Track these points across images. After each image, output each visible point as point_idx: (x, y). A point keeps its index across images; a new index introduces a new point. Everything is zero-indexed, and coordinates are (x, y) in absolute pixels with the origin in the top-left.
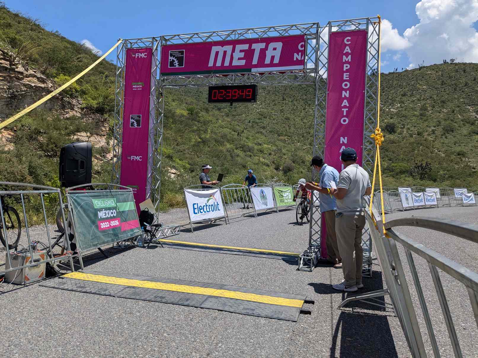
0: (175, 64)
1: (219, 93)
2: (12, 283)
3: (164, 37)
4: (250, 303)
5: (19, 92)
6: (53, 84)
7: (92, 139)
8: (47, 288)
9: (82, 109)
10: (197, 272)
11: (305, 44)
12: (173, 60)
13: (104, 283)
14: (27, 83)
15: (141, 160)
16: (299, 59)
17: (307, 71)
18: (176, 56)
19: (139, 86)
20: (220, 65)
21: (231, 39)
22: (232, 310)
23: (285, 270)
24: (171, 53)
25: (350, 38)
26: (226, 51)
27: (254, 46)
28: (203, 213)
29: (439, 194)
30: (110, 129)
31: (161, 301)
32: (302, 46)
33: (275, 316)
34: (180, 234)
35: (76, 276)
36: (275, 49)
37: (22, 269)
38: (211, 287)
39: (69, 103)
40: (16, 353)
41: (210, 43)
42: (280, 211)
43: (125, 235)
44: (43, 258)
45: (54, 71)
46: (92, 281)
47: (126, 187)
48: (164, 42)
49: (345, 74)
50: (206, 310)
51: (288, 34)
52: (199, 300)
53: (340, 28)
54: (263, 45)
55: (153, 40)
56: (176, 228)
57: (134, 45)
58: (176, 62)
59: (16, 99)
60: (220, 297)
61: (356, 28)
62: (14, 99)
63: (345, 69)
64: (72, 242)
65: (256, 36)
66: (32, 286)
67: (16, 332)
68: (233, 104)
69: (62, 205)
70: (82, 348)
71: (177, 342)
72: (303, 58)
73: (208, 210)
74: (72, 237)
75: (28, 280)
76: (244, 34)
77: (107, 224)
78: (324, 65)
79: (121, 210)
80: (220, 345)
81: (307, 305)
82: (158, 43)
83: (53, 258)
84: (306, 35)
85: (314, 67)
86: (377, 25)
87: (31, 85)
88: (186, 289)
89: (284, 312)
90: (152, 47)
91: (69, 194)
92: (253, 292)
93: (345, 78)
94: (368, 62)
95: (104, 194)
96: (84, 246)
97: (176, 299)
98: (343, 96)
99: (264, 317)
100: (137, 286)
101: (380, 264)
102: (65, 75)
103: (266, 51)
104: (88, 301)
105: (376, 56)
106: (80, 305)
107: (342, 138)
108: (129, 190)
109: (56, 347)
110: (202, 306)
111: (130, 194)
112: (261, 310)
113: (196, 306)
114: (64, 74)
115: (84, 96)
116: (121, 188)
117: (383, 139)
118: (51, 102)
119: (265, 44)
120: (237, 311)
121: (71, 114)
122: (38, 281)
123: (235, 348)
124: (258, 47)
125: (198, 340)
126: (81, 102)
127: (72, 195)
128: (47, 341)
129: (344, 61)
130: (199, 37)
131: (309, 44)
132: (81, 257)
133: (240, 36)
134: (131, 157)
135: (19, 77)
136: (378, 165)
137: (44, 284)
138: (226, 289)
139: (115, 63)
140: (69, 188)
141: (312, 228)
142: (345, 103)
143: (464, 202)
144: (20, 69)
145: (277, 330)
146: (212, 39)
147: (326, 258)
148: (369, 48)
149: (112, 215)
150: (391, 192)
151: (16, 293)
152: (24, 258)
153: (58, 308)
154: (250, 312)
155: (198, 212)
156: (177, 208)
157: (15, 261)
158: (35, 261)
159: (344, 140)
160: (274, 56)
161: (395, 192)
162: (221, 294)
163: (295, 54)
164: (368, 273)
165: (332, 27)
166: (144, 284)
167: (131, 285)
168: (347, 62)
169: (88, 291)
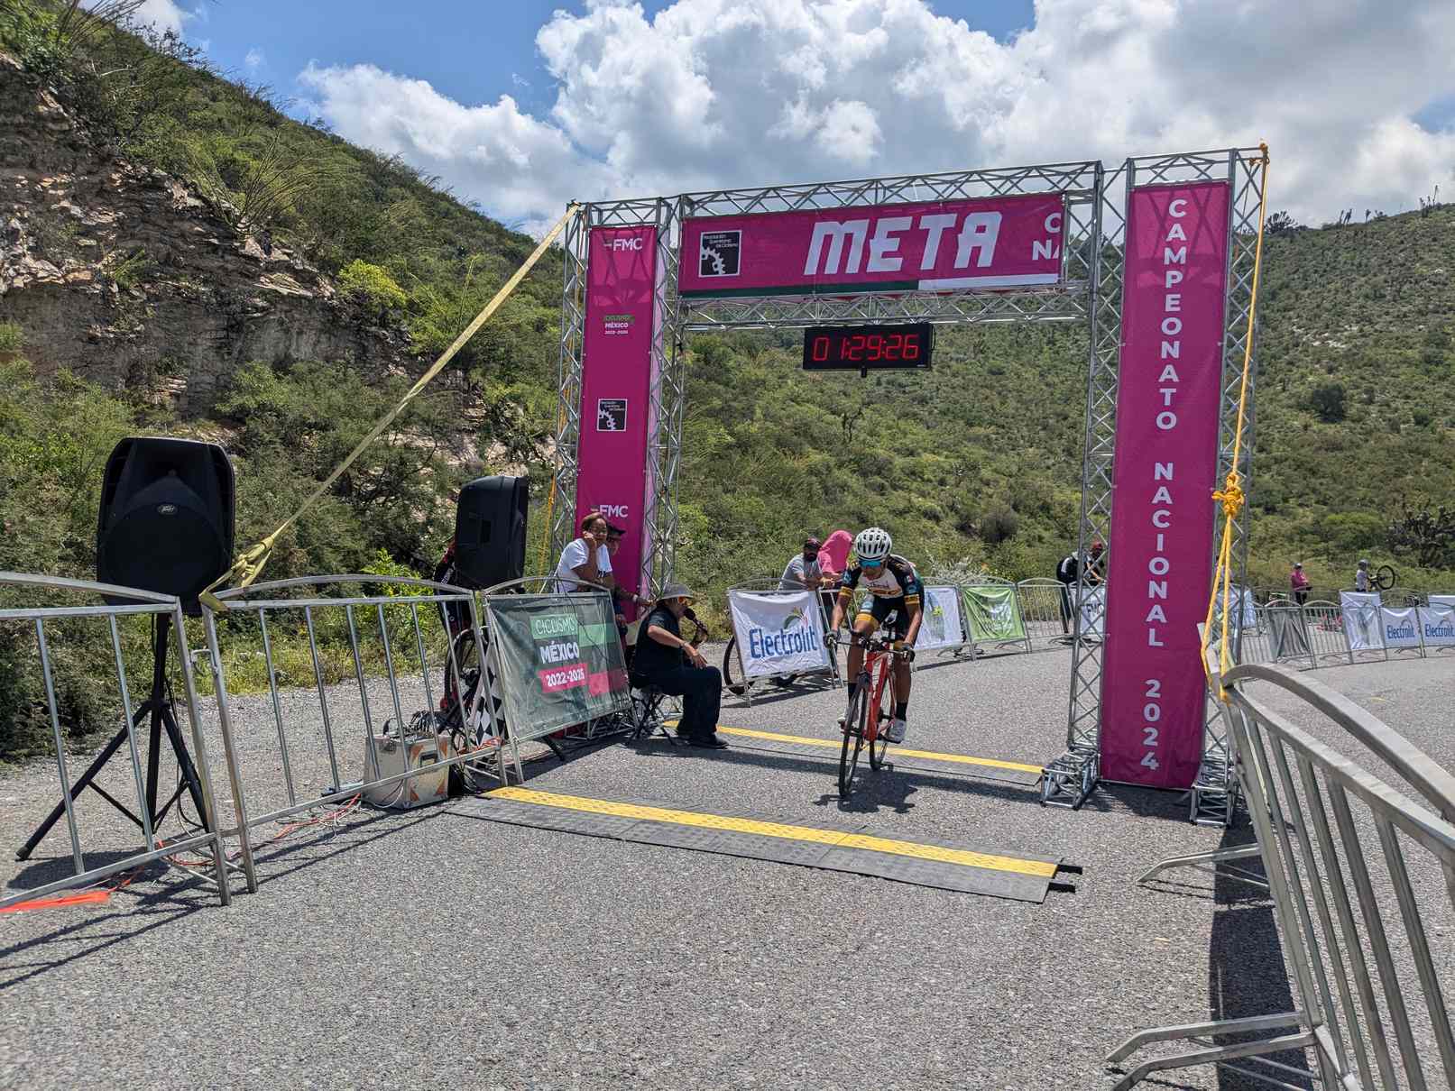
0: (716, 266)
3: (689, 196)
4: (930, 863)
5: (248, 312)
6: (334, 288)
8: (462, 818)
9: (411, 357)
11: (1063, 217)
12: (710, 256)
13: (582, 811)
14: (271, 286)
15: (626, 516)
16: (1047, 255)
17: (1069, 288)
18: (719, 246)
19: (620, 325)
20: (835, 272)
21: (866, 203)
22: (891, 876)
24: (707, 238)
25: (1183, 202)
26: (852, 234)
27: (926, 222)
28: (776, 655)
32: (1054, 223)
35: (518, 796)
36: (981, 229)
38: (835, 831)
41: (811, 213)
43: (599, 706)
44: (445, 752)
45: (337, 251)
46: (557, 807)
48: (687, 210)
49: (1169, 297)
50: (835, 873)
51: (1019, 188)
52: (812, 852)
53: (1159, 175)
54: (949, 220)
55: (659, 203)
57: (608, 217)
58: (719, 261)
59: (242, 331)
60: (860, 849)
61: (1198, 177)
62: (237, 332)
63: (1169, 283)
65: (928, 196)
68: (870, 374)
72: (1056, 255)
73: (788, 648)
75: (416, 798)
76: (900, 189)
77: (561, 678)
79: (589, 643)
81: (1065, 874)
82: (673, 212)
84: (1065, 192)
86: (1258, 167)
87: (280, 293)
88: (777, 830)
90: (658, 222)
91: (489, 604)
92: (934, 844)
93: (1168, 309)
95: (552, 603)
97: (760, 850)
98: (1164, 356)
99: (968, 893)
100: (663, 820)
102: (367, 262)
103: (959, 236)
104: (565, 846)
106: (552, 852)
107: (1159, 468)
112: (957, 878)
113: (809, 865)
114: (362, 258)
115: (418, 321)
119: (955, 216)
120: (904, 879)
124: (935, 225)
126: (408, 337)
129: (1167, 262)
130: (780, 197)
131: (1078, 221)
133: (891, 196)
134: (599, 508)
135: (248, 270)
138: (869, 836)
141: (1075, 700)
142: (1169, 373)
145: (997, 917)
146: (816, 204)
155: (763, 653)
157: (387, 755)
159: (1164, 471)
160: (981, 247)
162: (859, 843)
163: (1037, 245)
165: (1137, 172)
166: (677, 818)
167: (647, 817)
168: (1175, 266)
169: (556, 827)
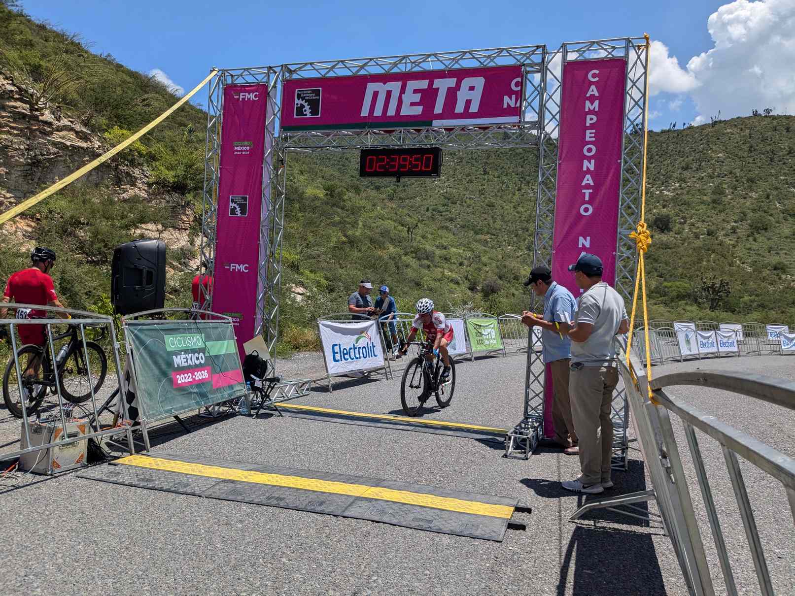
0: (305, 111)
1: (377, 163)
2: (32, 473)
3: (288, 66)
4: (425, 509)
5: (44, 155)
6: (101, 143)
7: (165, 235)
8: (89, 481)
9: (150, 185)
10: (338, 457)
11: (522, 79)
12: (301, 104)
13: (183, 473)
14: (59, 140)
15: (247, 271)
16: (512, 105)
17: (526, 126)
18: (307, 98)
19: (244, 148)
20: (380, 114)
21: (399, 71)
22: (394, 521)
23: (484, 457)
24: (300, 93)
25: (597, 72)
26: (391, 91)
27: (437, 83)
28: (350, 360)
29: (741, 334)
30: (195, 219)
31: (278, 504)
32: (517, 85)
33: (466, 533)
34: (310, 395)
35: (137, 461)
36: (472, 88)
37: (48, 449)
38: (362, 484)
39: (128, 174)
40: (37, 587)
41: (364, 77)
42: (477, 359)
43: (219, 395)
44: (83, 432)
45: (103, 121)
46: (165, 471)
47: (222, 316)
48: (287, 75)
49: (588, 132)
50: (353, 520)
51: (494, 62)
52: (340, 503)
53: (581, 55)
54: (452, 82)
55: (269, 71)
56: (303, 384)
57: (237, 79)
58: (307, 108)
59: (40, 166)
60: (376, 500)
61: (608, 55)
62: (37, 166)
63: (588, 123)
64: (132, 405)
65: (439, 66)
66: (64, 477)
67: (38, 553)
68: (402, 180)
69: (115, 344)
70: (146, 581)
71: (304, 572)
72: (518, 105)
73: (357, 356)
74: (131, 397)
75: (59, 466)
76: (420, 62)
77: (189, 377)
78: (554, 117)
79: (213, 353)
80: (374, 578)
81: (519, 514)
82: (278, 76)
83: (99, 432)
84: (524, 65)
85: (537, 120)
86: (643, 50)
87: (65, 144)
88: (320, 485)
89: (481, 526)
90: (267, 82)
91: (127, 326)
92: (430, 493)
93: (588, 139)
94: (627, 111)
95: (185, 326)
96: (151, 413)
97: (302, 502)
98: (585, 169)
99: (449, 534)
100: (238, 479)
101: (643, 450)
102: (121, 128)
103: (458, 92)
104: (156, 503)
105: (641, 103)
106: (144, 509)
107: (581, 239)
108: (227, 321)
109: (103, 578)
110: (346, 514)
111: (228, 327)
112: (444, 522)
113: (336, 514)
114: (120, 126)
115: (154, 164)
116: (214, 318)
117: (650, 241)
118: (98, 173)
119: (455, 80)
120: (404, 524)
121: (131, 192)
122: (75, 470)
123: (400, 584)
124: (443, 85)
125: (338, 570)
126: (148, 173)
127: (132, 328)
128: (89, 569)
129: (587, 110)
130: (346, 67)
131: (530, 81)
132: (146, 431)
133: (415, 67)
134: (230, 266)
135: (45, 130)
136: (640, 285)
137: (85, 475)
138: (385, 487)
139: (205, 108)
140: (127, 316)
141: (529, 387)
142: (588, 180)
143: (783, 347)
144: (48, 116)
145: (468, 556)
146: (368, 72)
147: (551, 437)
148: (630, 89)
149: (198, 362)
150: (662, 329)
151: (39, 488)
152: (51, 431)
153: (107, 514)
154: (425, 525)
155: (341, 359)
156: (305, 351)
157: (35, 435)
158: (70, 436)
159: (584, 242)
160: (471, 100)
161: (668, 329)
162: (377, 495)
163: (506, 99)
164: (621, 464)
165: (568, 54)
166: (249, 477)
167: (228, 478)
168: (591, 112)
169: (156, 487)
